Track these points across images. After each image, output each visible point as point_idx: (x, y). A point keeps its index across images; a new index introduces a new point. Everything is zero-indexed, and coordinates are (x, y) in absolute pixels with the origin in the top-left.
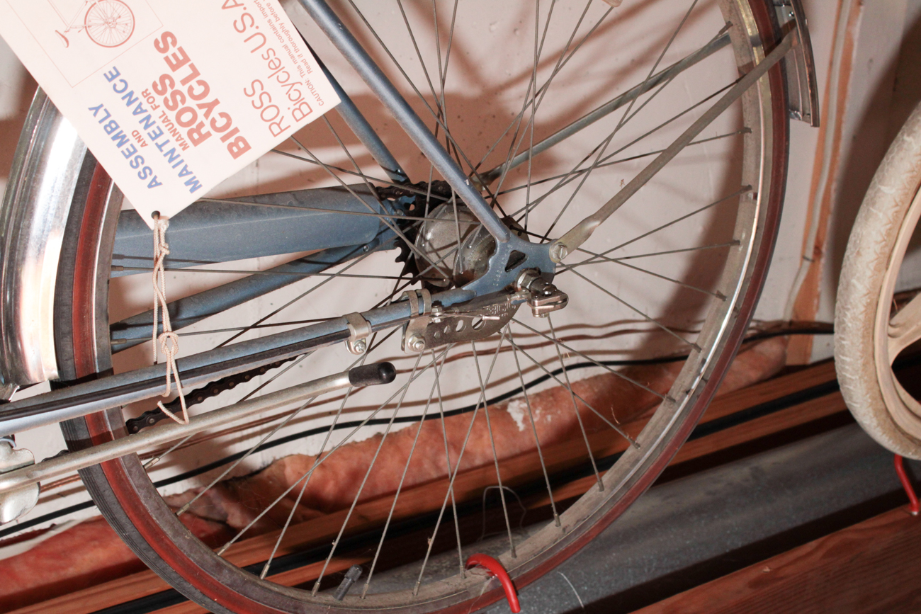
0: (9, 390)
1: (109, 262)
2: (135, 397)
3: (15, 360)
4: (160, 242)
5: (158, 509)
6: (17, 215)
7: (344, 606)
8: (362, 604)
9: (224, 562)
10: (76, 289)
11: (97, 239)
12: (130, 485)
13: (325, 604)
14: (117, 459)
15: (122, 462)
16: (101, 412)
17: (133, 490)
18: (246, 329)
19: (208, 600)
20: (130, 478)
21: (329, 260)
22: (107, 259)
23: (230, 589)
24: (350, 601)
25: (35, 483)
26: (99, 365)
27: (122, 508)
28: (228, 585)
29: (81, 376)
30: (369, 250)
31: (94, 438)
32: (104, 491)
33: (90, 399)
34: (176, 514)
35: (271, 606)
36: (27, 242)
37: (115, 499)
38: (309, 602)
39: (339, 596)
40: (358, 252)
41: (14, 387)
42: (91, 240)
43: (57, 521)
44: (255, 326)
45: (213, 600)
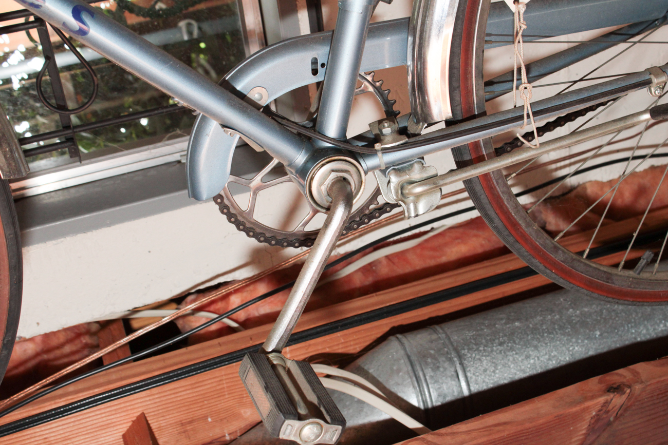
0: (420, 127)
1: (484, 38)
2: (503, 130)
3: (423, 107)
4: (520, 20)
5: (516, 208)
6: (424, 7)
7: (641, 279)
8: (653, 278)
9: (559, 245)
10: (462, 56)
11: (476, 22)
12: (497, 191)
13: (628, 277)
14: (489, 173)
15: (492, 176)
16: (478, 141)
17: (499, 195)
18: (575, 82)
19: (548, 271)
20: (497, 187)
21: (631, 32)
22: (483, 35)
23: (563, 264)
24: (645, 275)
25: (438, 188)
26: (477, 109)
27: (492, 207)
28: (561, 261)
29: (466, 117)
30: (659, 25)
31: (474, 159)
32: (481, 195)
33: (474, 131)
34: (527, 212)
35: (591, 277)
36: (432, 26)
37: (488, 201)
38: (616, 275)
39: (638, 272)
40: (651, 26)
41: (423, 125)
42: (472, 23)
43: (435, 225)
44: (581, 80)
45: (552, 271)
